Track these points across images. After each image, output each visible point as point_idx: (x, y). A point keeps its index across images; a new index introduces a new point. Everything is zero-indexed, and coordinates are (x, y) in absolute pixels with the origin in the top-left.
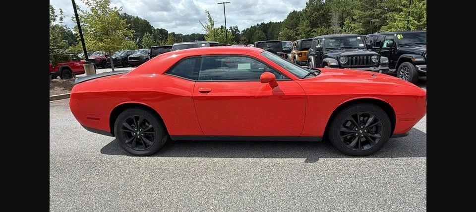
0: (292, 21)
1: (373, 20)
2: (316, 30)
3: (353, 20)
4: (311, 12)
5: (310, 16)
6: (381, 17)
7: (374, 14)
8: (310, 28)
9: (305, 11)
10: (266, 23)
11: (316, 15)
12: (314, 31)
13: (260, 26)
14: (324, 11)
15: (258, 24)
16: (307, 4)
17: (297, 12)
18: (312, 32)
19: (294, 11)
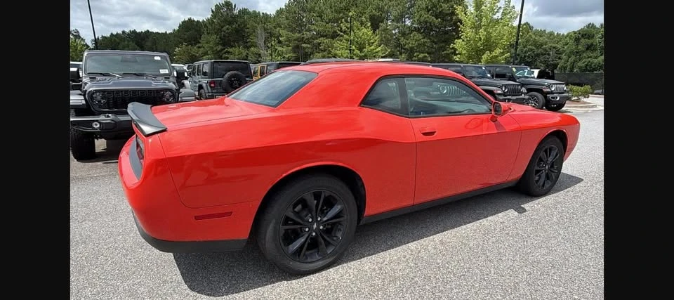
0: (188, 33)
1: (304, 45)
2: (231, 50)
3: (280, 42)
4: (220, 25)
5: (220, 30)
6: (311, 42)
7: (303, 38)
8: (220, 48)
9: (210, 21)
10: (138, 31)
11: (228, 29)
12: (228, 52)
13: (128, 34)
14: (239, 25)
15: (123, 32)
16: (212, 11)
17: (194, 21)
18: (225, 53)
19: (190, 19)
